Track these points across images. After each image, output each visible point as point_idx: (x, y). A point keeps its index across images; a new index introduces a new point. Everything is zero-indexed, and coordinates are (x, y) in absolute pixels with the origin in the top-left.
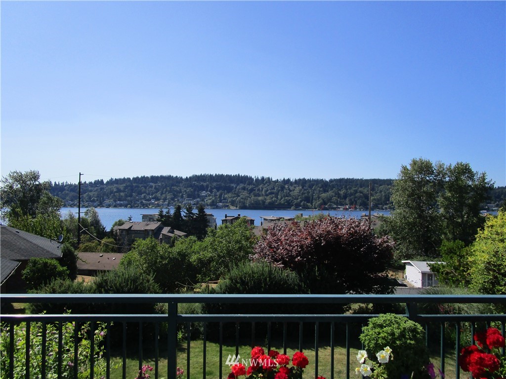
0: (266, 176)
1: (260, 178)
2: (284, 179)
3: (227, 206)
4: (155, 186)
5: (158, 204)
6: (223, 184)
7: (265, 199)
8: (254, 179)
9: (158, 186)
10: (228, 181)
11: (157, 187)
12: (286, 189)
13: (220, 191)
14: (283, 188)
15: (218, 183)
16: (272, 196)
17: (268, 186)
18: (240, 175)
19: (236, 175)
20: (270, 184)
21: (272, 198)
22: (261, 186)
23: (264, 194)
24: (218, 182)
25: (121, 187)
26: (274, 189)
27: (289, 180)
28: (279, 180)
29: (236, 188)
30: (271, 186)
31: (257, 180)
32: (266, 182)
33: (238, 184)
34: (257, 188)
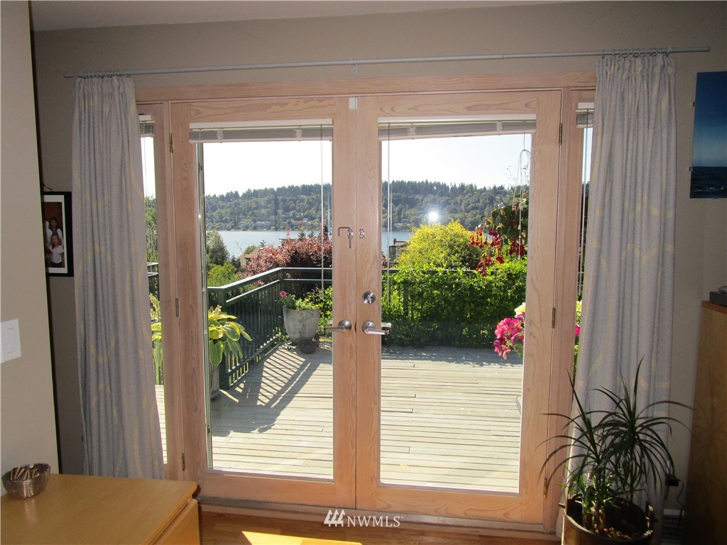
1: (458, 186)
2: (495, 187)
3: (408, 228)
4: (308, 199)
5: (312, 225)
6: (403, 196)
7: (465, 217)
8: (450, 187)
9: (312, 199)
10: (411, 191)
11: (311, 201)
12: (497, 202)
13: (400, 206)
14: (492, 200)
15: (397, 194)
16: (475, 212)
17: (470, 197)
18: (429, 182)
19: (423, 182)
20: (473, 194)
21: (475, 216)
22: (459, 197)
23: (463, 209)
24: (396, 192)
25: (262, 201)
26: (478, 201)
27: (502, 188)
28: (487, 189)
29: (422, 201)
30: (475, 198)
31: (454, 188)
32: (468, 192)
33: (426, 195)
34: (453, 201)
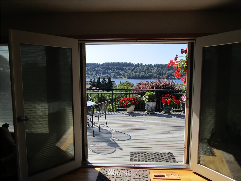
0: (140, 63)
2: (149, 64)
3: (121, 77)
5: (89, 77)
6: (119, 67)
7: (140, 74)
8: (134, 64)
9: (89, 68)
10: (122, 65)
11: (88, 68)
12: (150, 69)
13: (118, 70)
14: (148, 69)
15: (117, 67)
16: (143, 73)
17: (141, 67)
18: (128, 62)
19: (125, 63)
20: (142, 67)
22: (137, 68)
23: (139, 71)
26: (144, 69)
27: (151, 65)
28: (146, 65)
29: (125, 69)
30: (142, 68)
31: (136, 65)
33: (126, 67)
34: (135, 69)
